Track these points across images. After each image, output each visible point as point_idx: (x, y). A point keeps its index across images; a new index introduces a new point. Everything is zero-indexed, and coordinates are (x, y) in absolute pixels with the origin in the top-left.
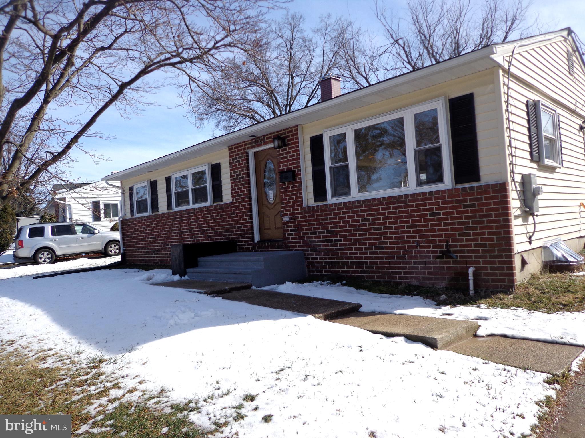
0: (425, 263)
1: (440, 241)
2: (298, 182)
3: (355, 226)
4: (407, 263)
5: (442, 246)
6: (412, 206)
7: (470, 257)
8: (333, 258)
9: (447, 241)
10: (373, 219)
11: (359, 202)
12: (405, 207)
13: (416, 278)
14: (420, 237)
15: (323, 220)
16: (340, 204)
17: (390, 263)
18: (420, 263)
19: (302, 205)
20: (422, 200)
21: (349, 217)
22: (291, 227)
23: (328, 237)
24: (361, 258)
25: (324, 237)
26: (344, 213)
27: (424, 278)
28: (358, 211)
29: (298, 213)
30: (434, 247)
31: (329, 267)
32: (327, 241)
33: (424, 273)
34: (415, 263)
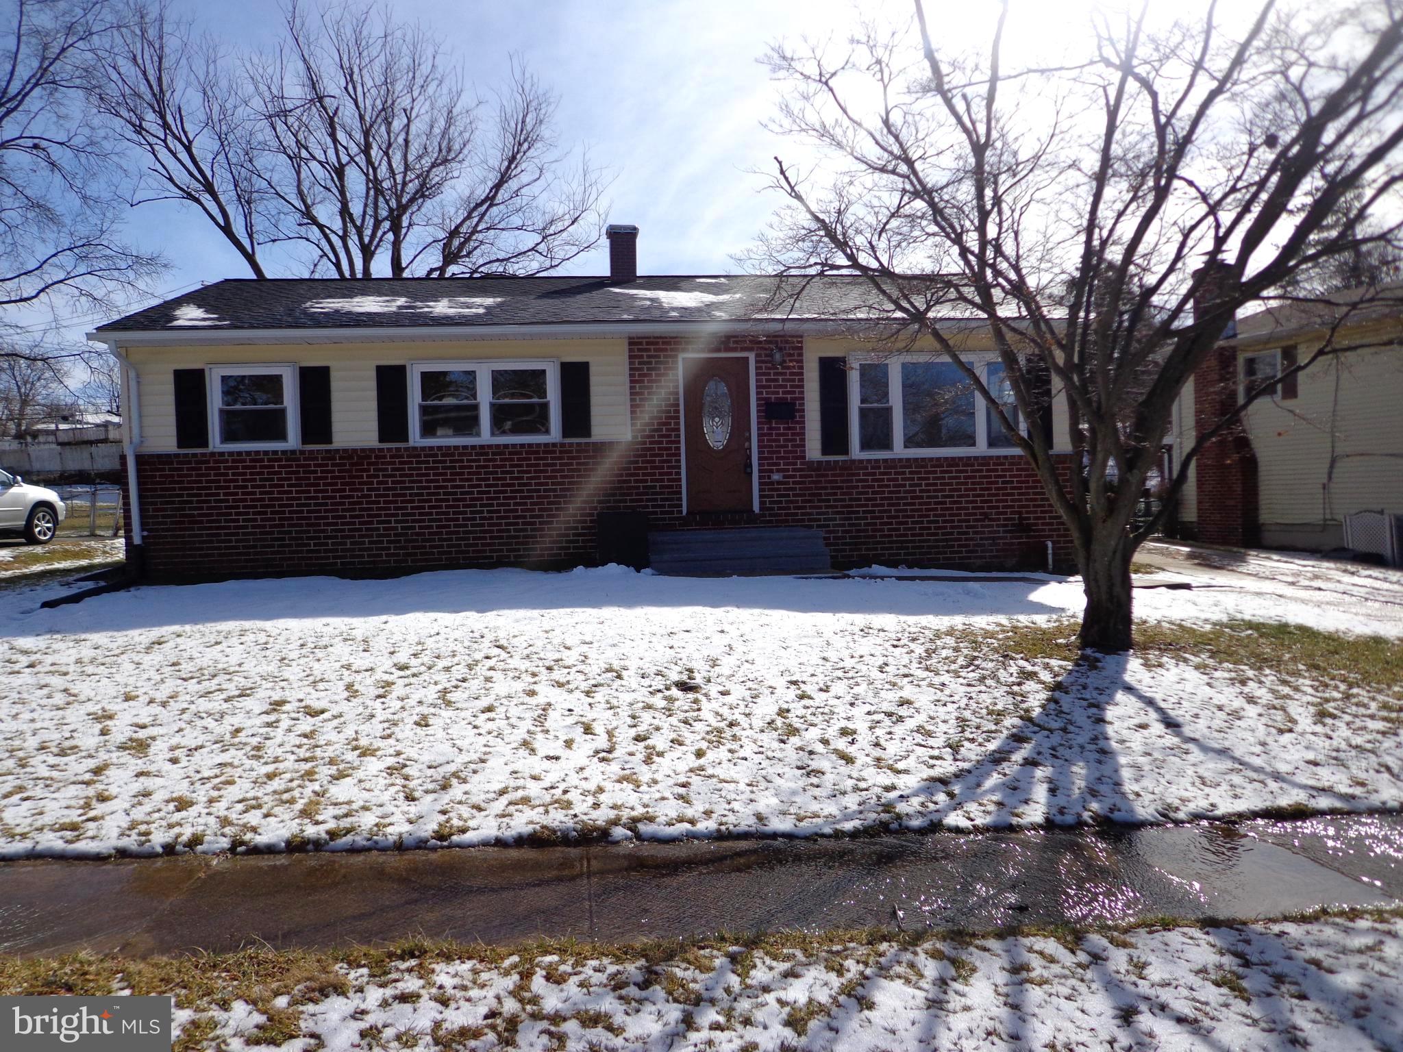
0: (993, 539)
1: (1012, 513)
2: (798, 422)
3: (899, 492)
4: (972, 539)
5: (1014, 519)
6: (981, 471)
7: (1044, 530)
8: (860, 537)
9: (1020, 513)
10: (927, 485)
11: (908, 460)
12: (973, 471)
13: (981, 557)
14: (989, 508)
15: (842, 481)
16: (877, 461)
17: (946, 540)
18: (987, 539)
19: (804, 457)
20: (995, 464)
21: (889, 480)
22: (778, 490)
23: (851, 506)
24: (906, 535)
25: (843, 506)
26: (881, 474)
27: (991, 557)
28: (904, 473)
29: (794, 470)
30: (1005, 519)
31: (851, 550)
32: (849, 513)
33: (992, 551)
34: (981, 539)
